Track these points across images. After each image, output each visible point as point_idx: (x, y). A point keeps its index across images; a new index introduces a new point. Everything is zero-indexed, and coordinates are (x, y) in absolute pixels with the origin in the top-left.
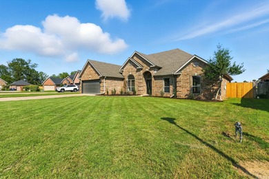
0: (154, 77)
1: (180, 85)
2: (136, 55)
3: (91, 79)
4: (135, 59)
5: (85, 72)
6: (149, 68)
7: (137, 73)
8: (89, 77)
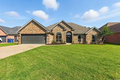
0: (74, 34)
1: (87, 38)
2: (63, 22)
3: (35, 33)
4: (62, 24)
5: (26, 27)
6: (70, 30)
7: (63, 32)
8: (32, 31)
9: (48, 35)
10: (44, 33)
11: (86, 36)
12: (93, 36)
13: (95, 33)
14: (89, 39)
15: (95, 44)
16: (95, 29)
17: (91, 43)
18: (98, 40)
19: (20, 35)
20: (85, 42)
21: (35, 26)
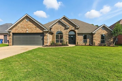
0: (78, 34)
1: (95, 39)
2: (64, 18)
3: (30, 32)
4: (63, 21)
5: (19, 25)
6: (74, 28)
7: (65, 31)
8: (26, 30)
9: (46, 34)
10: (41, 31)
11: (94, 36)
12: (102, 35)
13: (104, 32)
14: (97, 40)
15: (105, 46)
16: (104, 27)
17: (100, 45)
18: (109, 41)
19: (11, 34)
20: (92, 44)
21: (30, 23)
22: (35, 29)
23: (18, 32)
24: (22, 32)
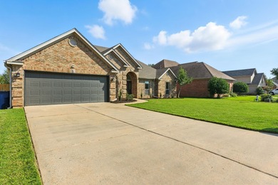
1: (160, 88)
5: (49, 51)
6: (134, 69)
7: (121, 72)
11: (159, 84)
12: (167, 83)
13: (169, 79)
14: (162, 90)
21: (80, 51)
22: (91, 65)
23: (46, 70)
24: (60, 71)
